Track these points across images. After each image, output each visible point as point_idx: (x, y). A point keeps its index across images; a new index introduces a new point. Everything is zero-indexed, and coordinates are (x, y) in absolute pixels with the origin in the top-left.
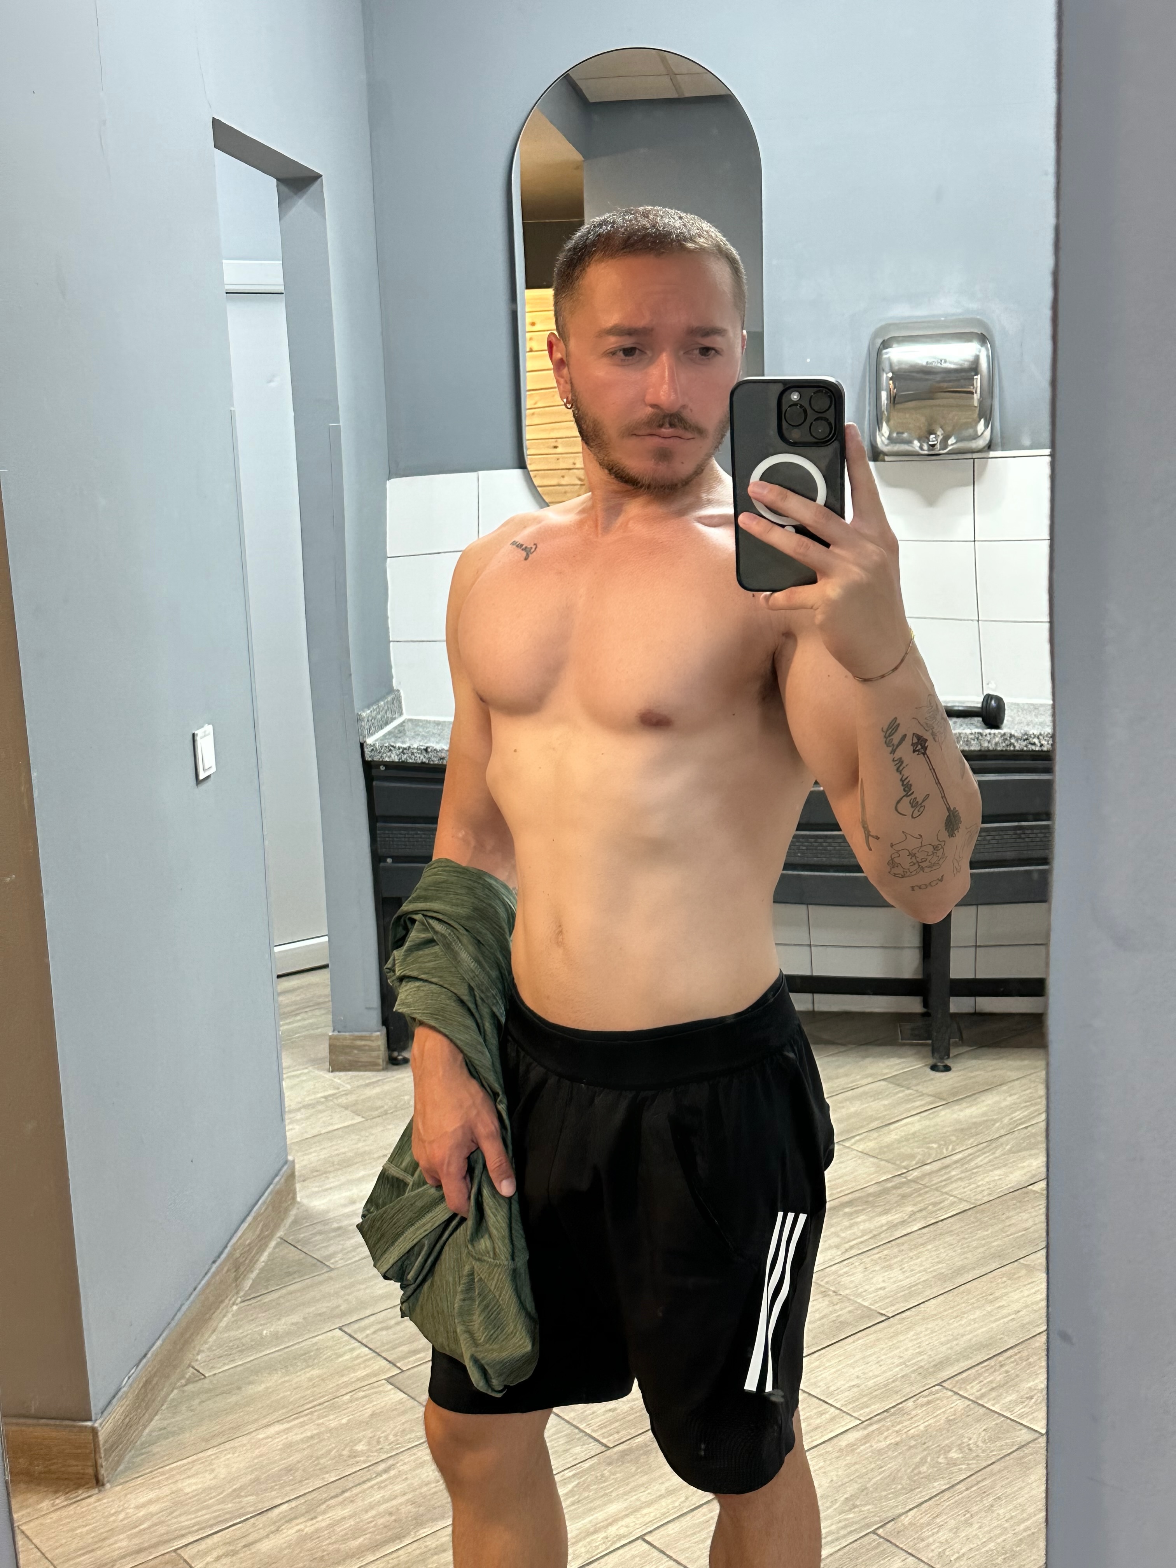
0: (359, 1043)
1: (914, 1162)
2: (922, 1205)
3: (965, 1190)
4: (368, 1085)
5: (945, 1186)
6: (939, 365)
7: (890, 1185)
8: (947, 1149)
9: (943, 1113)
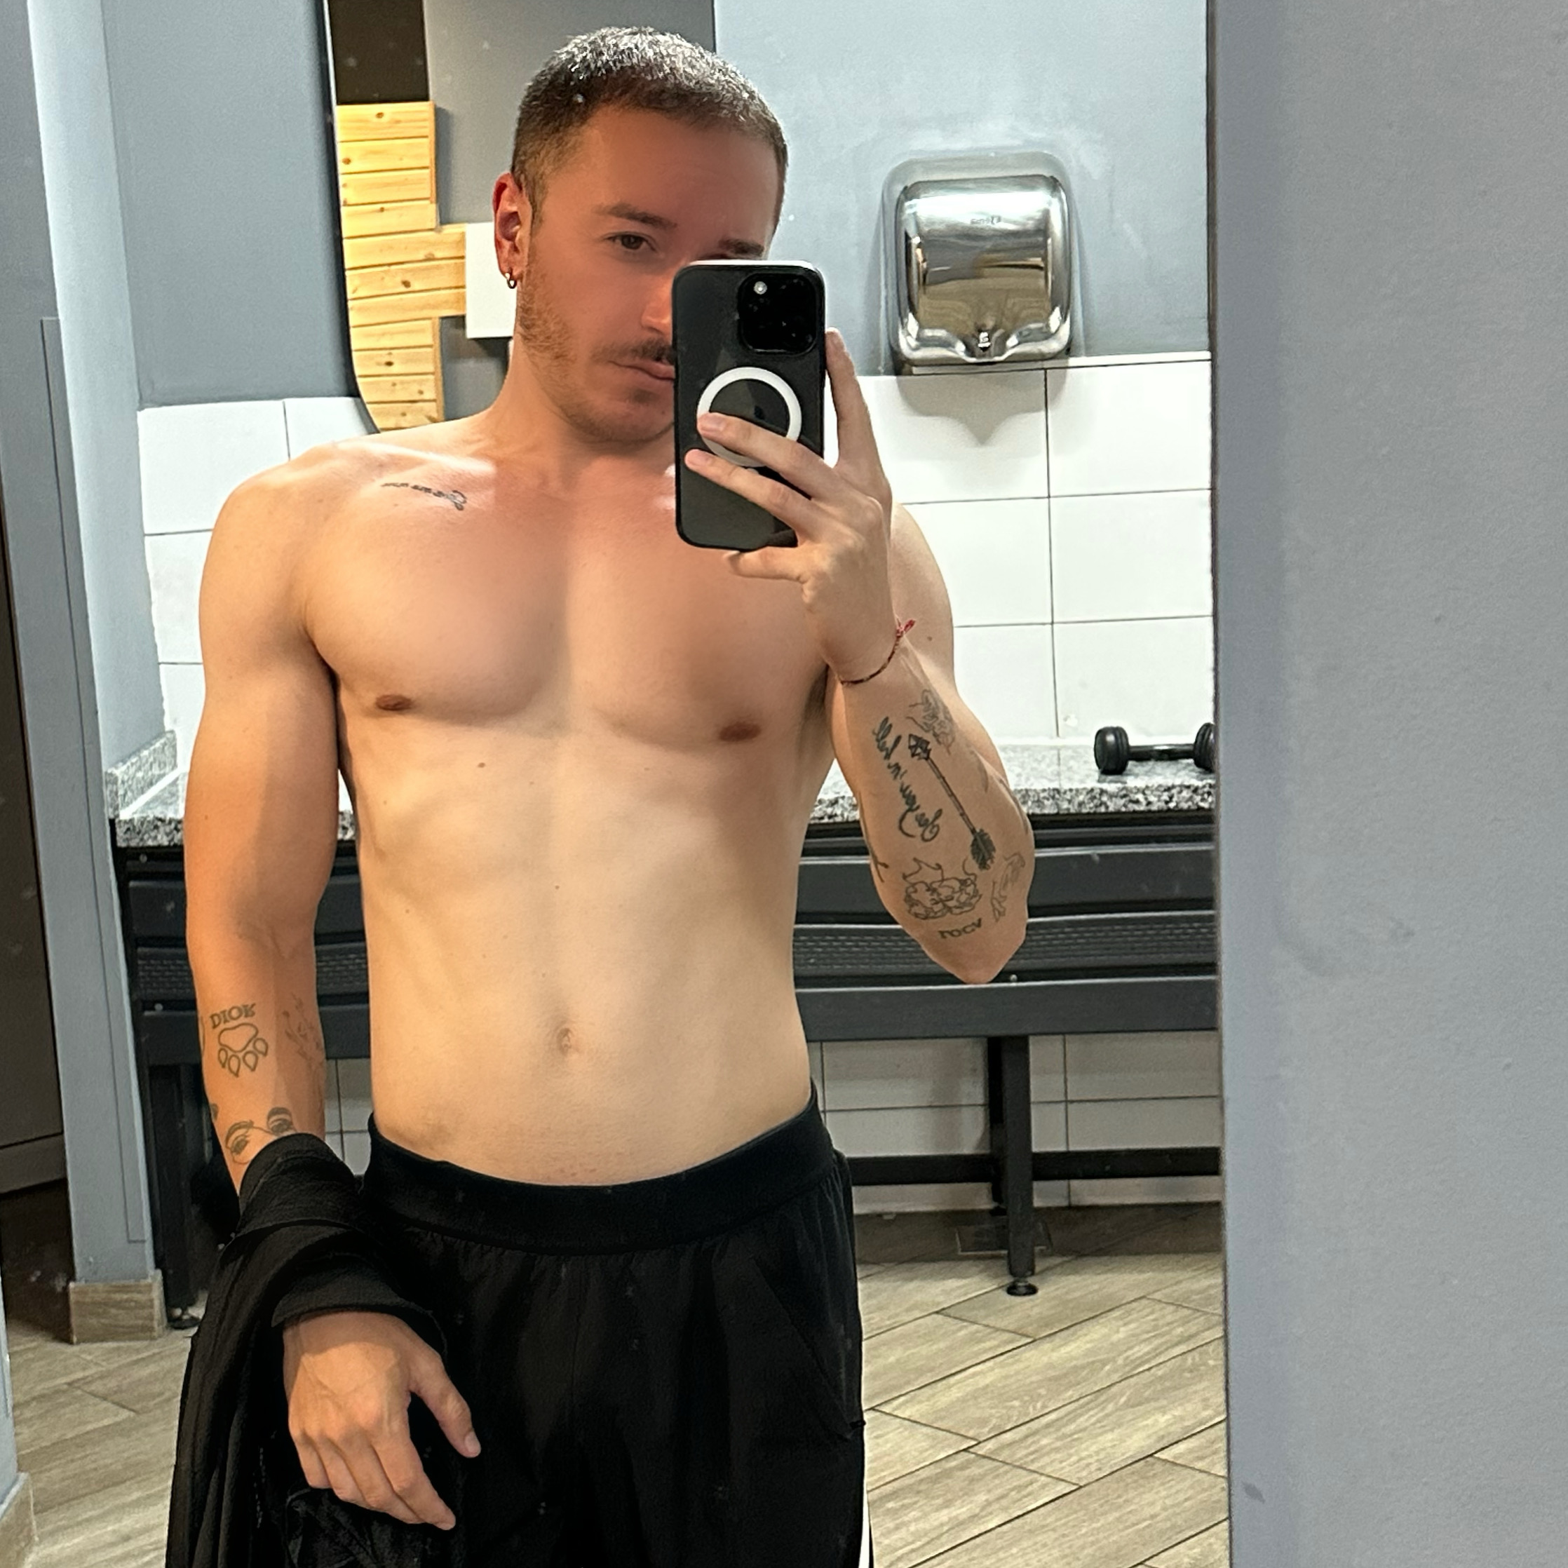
0: (118, 1297)
1: (987, 1429)
2: (999, 1491)
3: (1064, 1464)
4: (136, 1362)
5: (1033, 1461)
6: (990, 224)
7: (953, 1464)
8: (1034, 1408)
9: (1028, 1355)
